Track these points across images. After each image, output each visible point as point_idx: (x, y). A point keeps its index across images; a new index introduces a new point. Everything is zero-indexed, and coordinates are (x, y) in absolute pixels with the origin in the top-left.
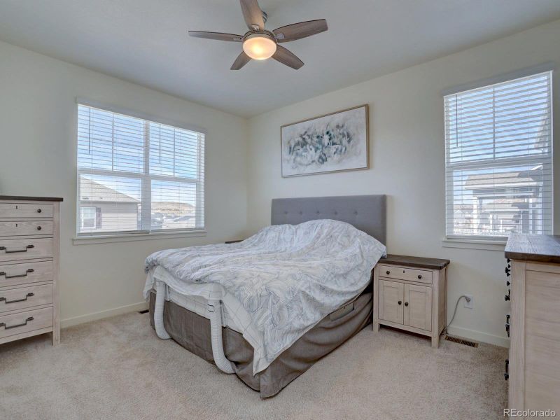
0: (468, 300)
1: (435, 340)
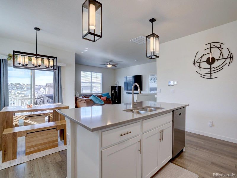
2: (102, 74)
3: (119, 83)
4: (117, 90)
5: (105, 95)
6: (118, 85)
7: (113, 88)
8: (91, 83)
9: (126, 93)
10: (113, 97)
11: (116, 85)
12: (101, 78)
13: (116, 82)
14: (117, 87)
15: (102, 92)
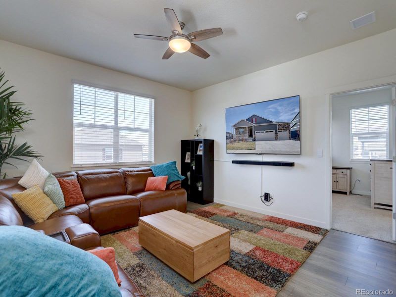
0: (359, 181)
1: (348, 193)
2: (153, 101)
3: (205, 129)
4: (200, 152)
5: (162, 170)
6: (202, 138)
7: (188, 146)
8: (117, 129)
9: (234, 162)
10: (189, 174)
11: (197, 138)
12: (150, 114)
13: (197, 128)
14: (201, 142)
15: (153, 160)
